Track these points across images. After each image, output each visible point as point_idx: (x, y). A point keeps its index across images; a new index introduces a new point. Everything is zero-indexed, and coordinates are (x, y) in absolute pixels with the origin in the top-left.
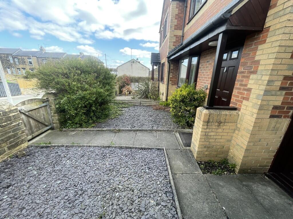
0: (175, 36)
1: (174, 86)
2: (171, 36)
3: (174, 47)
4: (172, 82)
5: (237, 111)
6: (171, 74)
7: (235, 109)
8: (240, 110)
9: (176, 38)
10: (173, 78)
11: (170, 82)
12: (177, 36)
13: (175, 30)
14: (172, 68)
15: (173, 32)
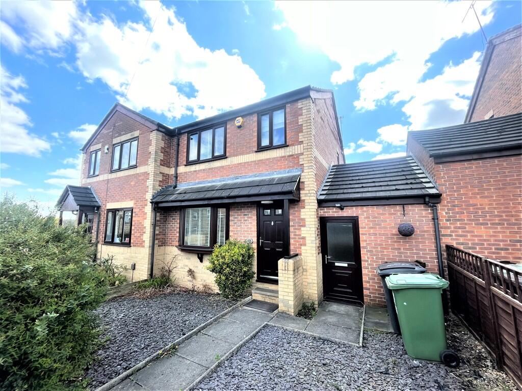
0: (161, 173)
1: (161, 247)
2: (156, 172)
3: (160, 188)
4: (159, 242)
5: (299, 256)
6: (157, 228)
7: (297, 255)
8: (301, 255)
9: (163, 176)
10: (160, 235)
11: (156, 242)
12: (164, 174)
13: (161, 166)
14: (158, 218)
15: (158, 168)
